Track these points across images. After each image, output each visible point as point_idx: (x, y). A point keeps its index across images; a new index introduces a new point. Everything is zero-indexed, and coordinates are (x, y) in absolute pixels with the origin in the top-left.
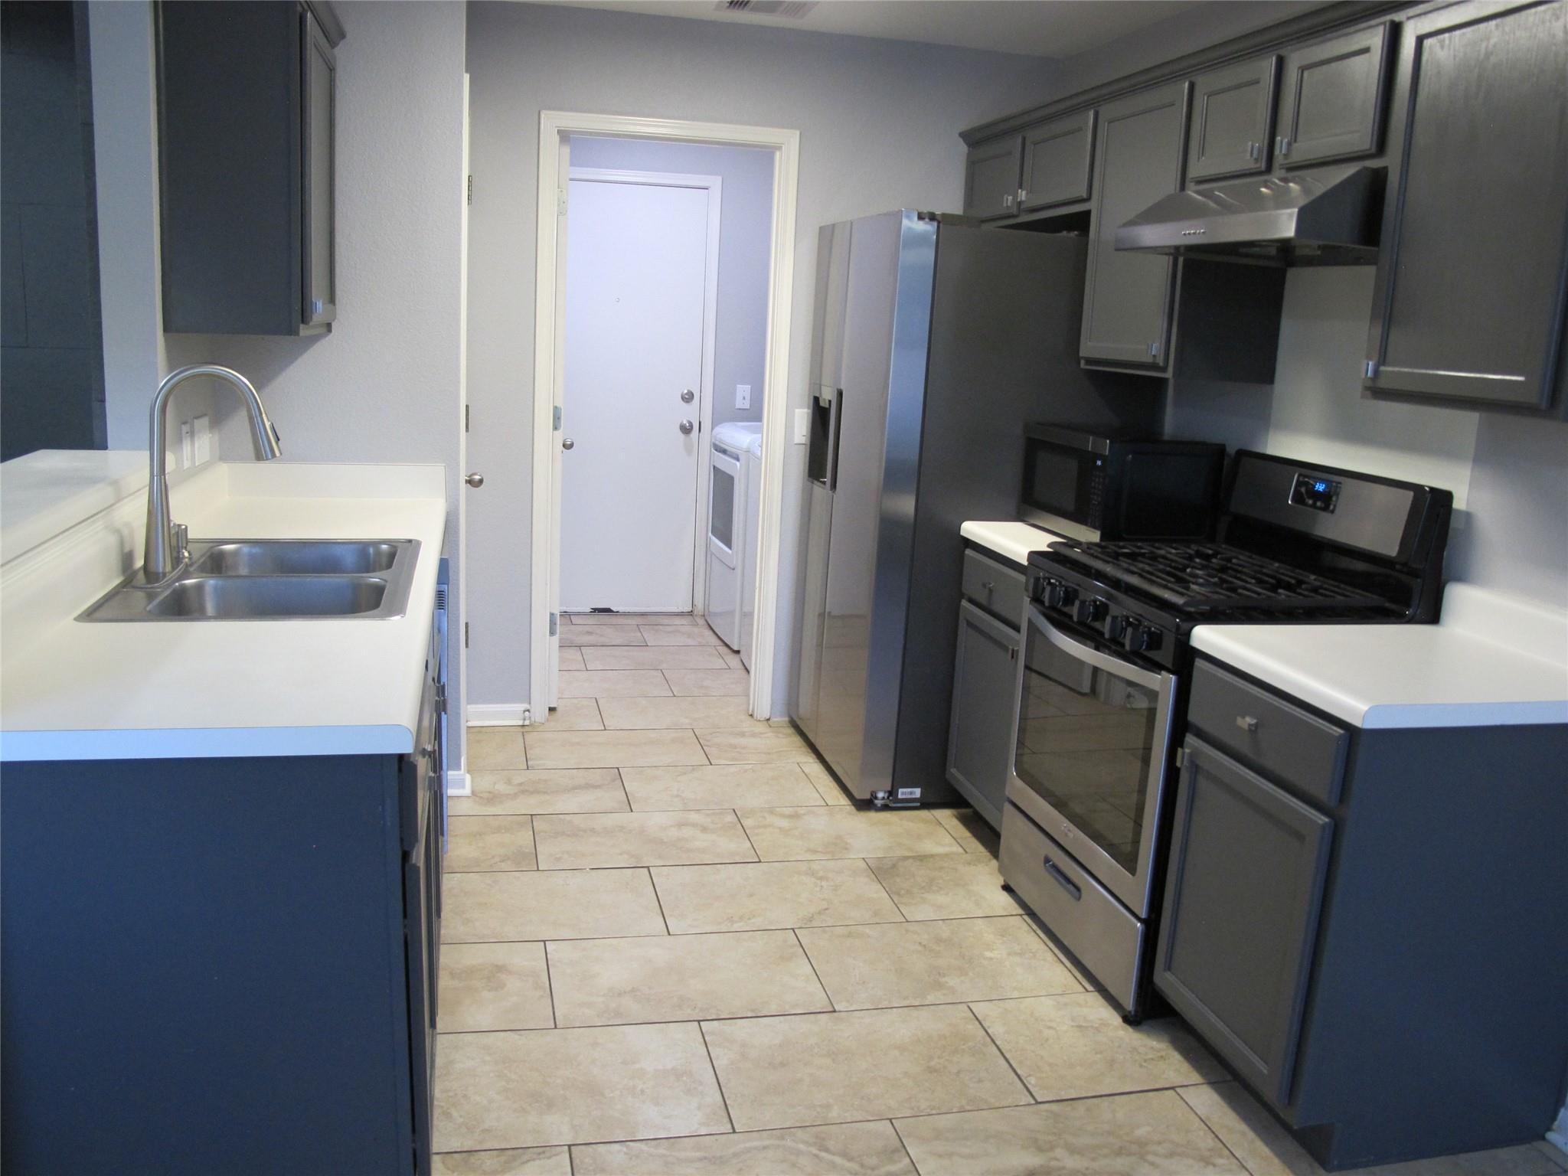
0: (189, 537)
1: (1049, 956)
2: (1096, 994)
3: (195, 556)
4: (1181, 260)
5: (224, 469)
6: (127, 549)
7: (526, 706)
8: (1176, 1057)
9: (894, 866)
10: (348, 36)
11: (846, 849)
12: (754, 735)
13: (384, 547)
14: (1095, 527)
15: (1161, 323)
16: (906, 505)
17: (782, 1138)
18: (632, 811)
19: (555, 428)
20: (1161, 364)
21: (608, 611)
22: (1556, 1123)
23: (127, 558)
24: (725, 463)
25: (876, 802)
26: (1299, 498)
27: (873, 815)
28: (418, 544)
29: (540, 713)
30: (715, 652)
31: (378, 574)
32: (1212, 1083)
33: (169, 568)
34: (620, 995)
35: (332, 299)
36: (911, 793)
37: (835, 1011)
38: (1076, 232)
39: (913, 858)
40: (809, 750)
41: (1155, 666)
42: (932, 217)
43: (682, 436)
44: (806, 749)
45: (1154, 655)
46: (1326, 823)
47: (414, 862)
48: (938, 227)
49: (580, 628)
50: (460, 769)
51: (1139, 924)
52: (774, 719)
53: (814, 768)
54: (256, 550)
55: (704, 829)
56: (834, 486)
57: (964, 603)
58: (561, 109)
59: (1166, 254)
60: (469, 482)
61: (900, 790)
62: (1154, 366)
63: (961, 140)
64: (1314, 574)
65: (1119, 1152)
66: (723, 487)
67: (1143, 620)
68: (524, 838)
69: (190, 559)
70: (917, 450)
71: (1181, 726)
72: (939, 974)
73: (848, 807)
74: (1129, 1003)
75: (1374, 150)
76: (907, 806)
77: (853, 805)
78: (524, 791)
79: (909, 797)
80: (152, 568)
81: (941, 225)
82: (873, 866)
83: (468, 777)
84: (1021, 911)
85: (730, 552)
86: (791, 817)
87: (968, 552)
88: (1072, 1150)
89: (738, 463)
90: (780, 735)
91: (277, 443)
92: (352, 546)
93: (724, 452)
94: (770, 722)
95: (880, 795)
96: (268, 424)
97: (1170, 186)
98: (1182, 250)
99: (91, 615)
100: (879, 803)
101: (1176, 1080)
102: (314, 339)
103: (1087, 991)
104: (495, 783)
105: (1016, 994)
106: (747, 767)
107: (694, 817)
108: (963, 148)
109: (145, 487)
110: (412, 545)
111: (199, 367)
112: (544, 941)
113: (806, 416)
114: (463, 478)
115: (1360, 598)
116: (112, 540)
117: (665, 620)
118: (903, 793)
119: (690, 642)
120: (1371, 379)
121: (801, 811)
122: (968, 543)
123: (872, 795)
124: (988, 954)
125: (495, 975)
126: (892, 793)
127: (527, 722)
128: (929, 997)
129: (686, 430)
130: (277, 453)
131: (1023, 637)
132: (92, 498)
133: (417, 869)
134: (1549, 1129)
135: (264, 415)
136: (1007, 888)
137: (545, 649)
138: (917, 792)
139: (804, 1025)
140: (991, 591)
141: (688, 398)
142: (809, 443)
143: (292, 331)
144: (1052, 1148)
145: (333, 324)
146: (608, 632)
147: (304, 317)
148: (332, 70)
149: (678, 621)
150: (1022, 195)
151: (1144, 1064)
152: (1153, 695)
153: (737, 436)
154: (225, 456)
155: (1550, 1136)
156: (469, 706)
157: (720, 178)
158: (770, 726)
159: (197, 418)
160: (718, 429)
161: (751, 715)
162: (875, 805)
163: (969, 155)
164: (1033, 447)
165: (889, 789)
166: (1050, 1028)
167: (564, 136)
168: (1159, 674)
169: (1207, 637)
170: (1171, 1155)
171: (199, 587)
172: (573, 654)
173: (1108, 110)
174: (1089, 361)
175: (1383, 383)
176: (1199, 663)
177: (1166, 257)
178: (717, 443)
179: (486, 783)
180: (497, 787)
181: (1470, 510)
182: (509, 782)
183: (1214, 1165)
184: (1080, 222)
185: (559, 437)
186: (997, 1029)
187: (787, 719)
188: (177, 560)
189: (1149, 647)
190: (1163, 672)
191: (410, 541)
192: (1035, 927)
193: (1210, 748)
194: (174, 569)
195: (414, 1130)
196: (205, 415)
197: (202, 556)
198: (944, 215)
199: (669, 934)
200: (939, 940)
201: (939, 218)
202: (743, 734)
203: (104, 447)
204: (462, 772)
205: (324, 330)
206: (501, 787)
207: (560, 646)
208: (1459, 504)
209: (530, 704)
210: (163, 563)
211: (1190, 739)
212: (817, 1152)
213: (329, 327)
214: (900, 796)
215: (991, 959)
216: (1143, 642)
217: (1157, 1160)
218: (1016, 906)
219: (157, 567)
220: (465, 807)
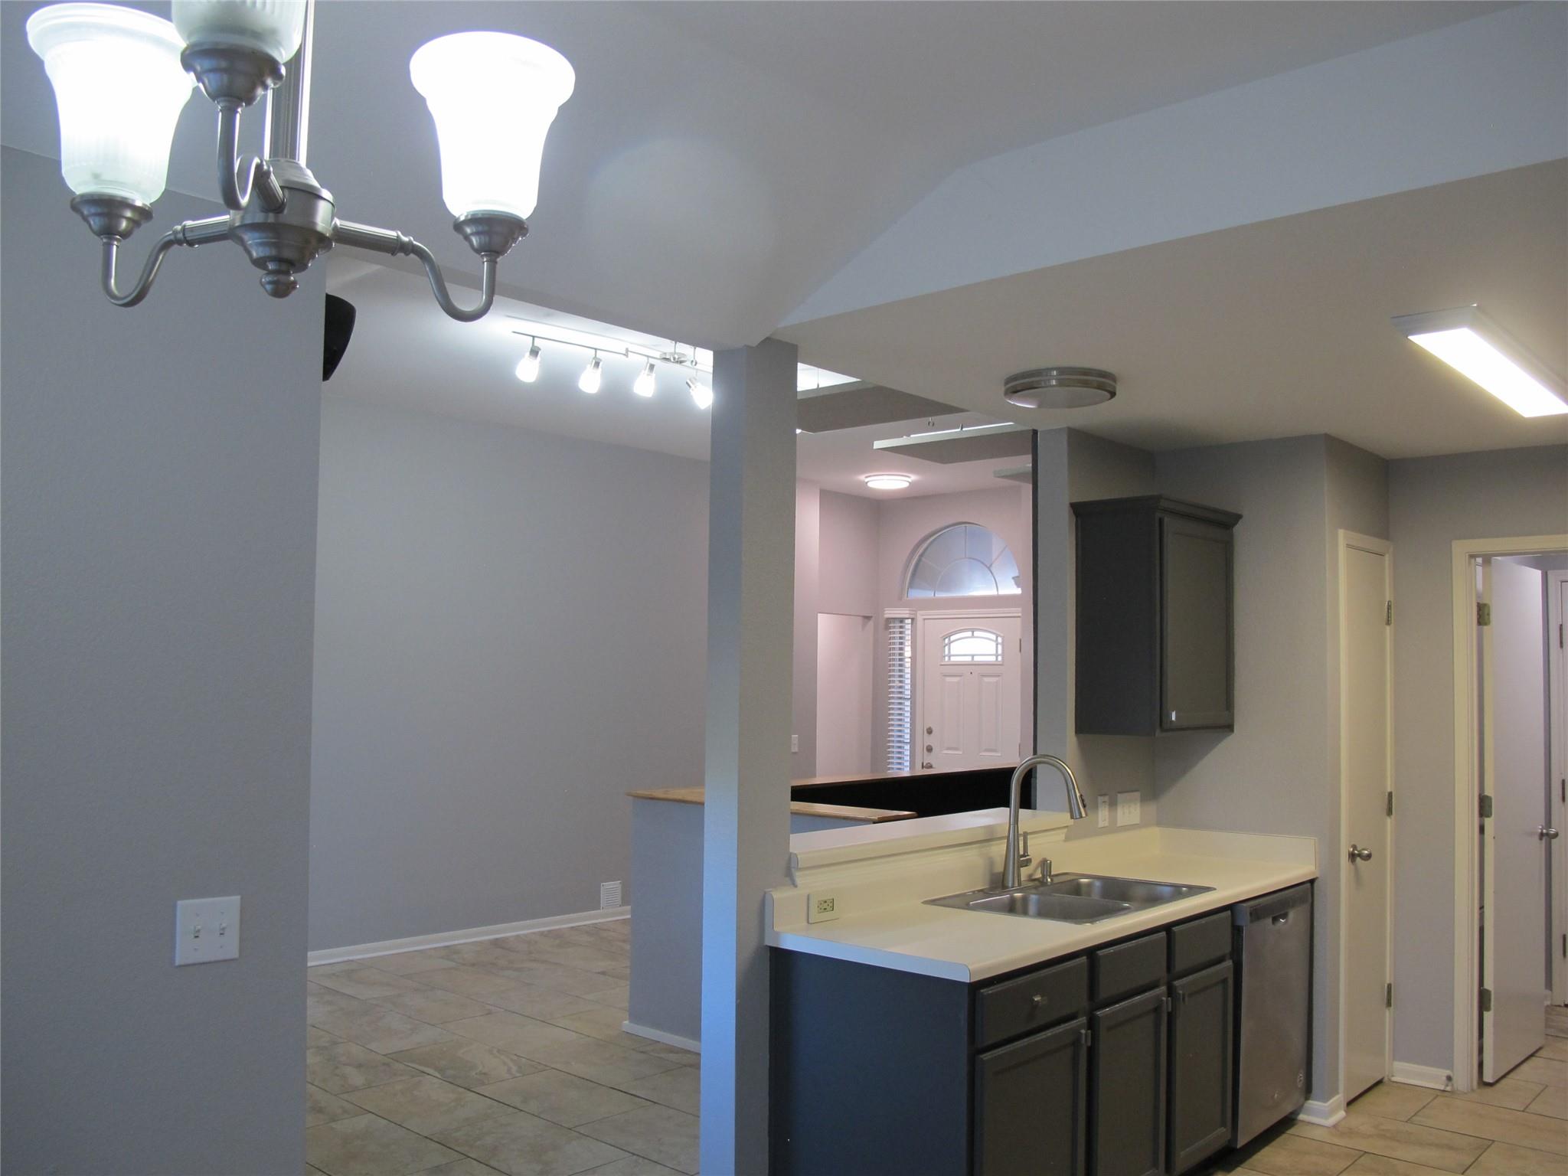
3: (1053, 883)
7: (1448, 1072)
29: (1463, 1083)
35: (1231, 707)
50: (1326, 1102)
60: (1358, 855)
68: (1340, 1165)
69: (1050, 883)
78: (1381, 1135)
80: (1006, 883)
99: (936, 901)
102: (1223, 736)
114: (1343, 852)
127: (1448, 1089)
145: (1234, 726)
147: (1162, 722)
148: (1227, 545)
154: (1159, 821)
156: (1395, 1063)
196: (1137, 792)
203: (1035, 809)
204: (1328, 1105)
209: (1452, 1071)
210: (1010, 881)
213: (1231, 728)
219: (1008, 883)
220: (1317, 1134)
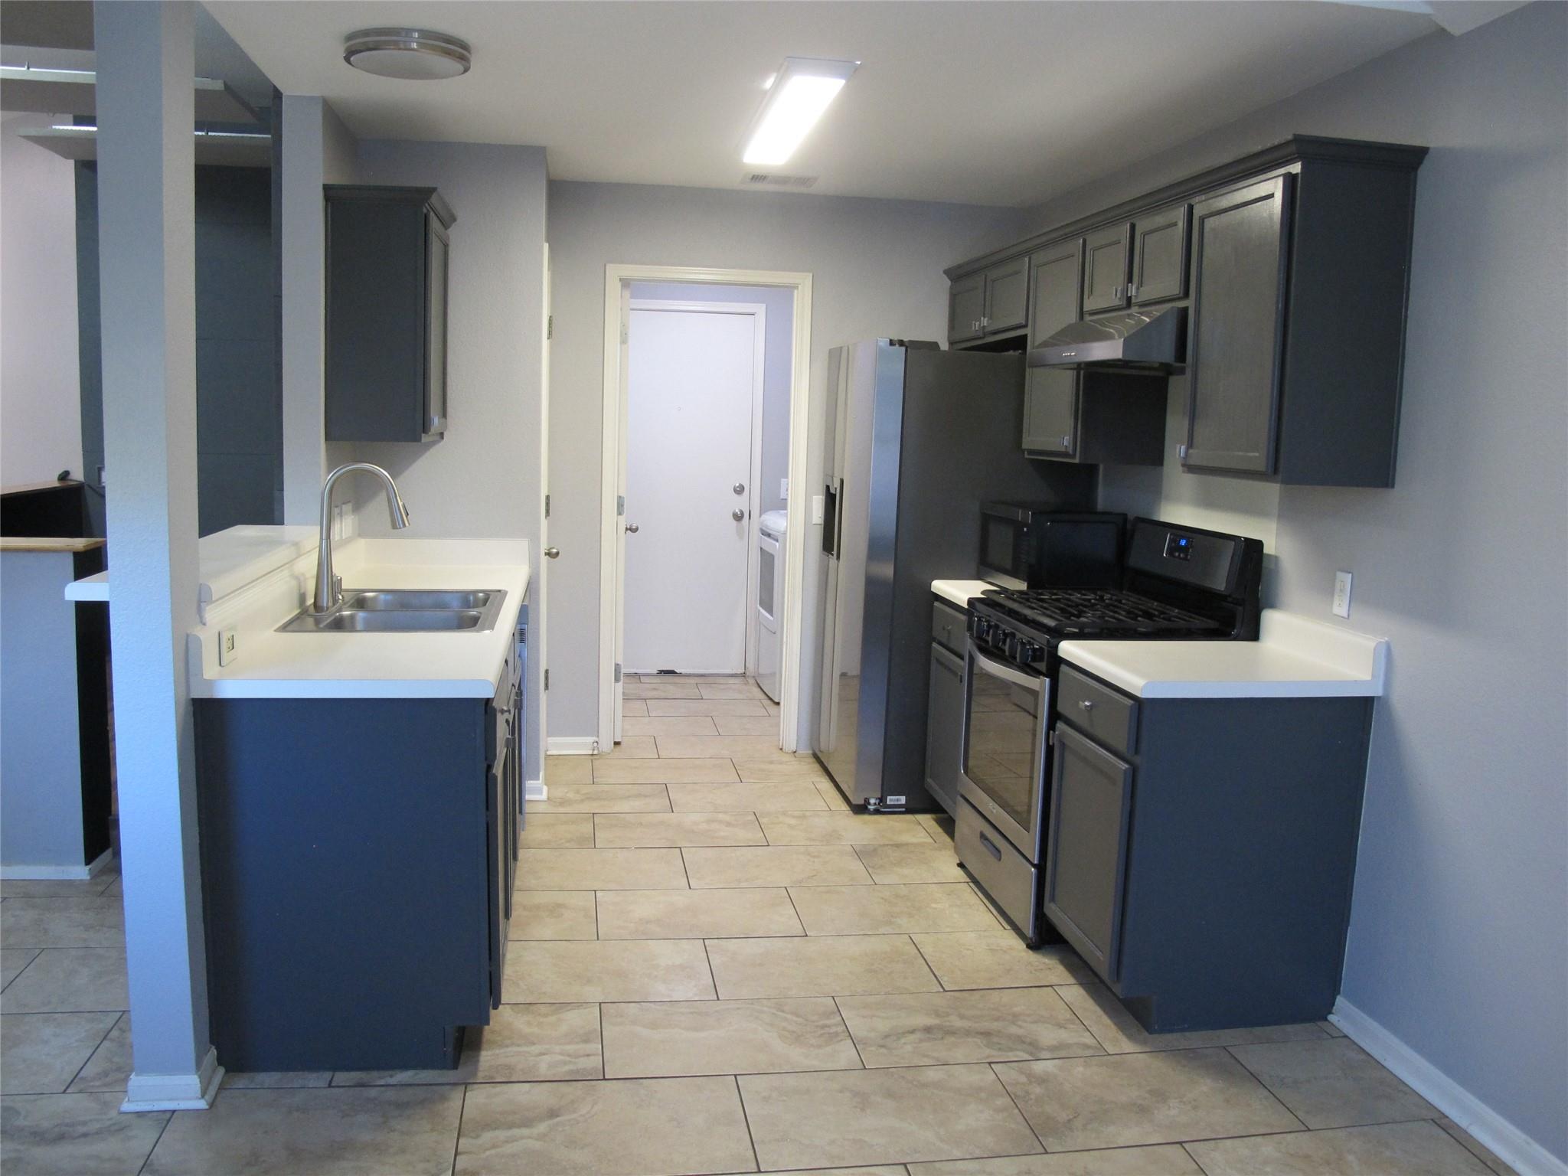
0: (343, 587)
1: (982, 908)
2: (1012, 931)
3: (346, 599)
4: (1082, 372)
5: (362, 543)
6: (302, 591)
7: (595, 739)
8: (1061, 969)
9: (875, 850)
10: (459, 221)
11: (839, 838)
12: (781, 763)
13: (481, 595)
14: (1024, 580)
15: (1070, 422)
16: (887, 571)
17: (752, 1004)
18: (673, 812)
19: (620, 513)
20: (1071, 452)
21: (673, 672)
22: (1334, 1008)
23: (302, 598)
24: (769, 545)
25: (869, 807)
26: (1171, 552)
27: (866, 817)
28: (506, 593)
29: (606, 745)
30: (760, 704)
31: (475, 609)
32: (1081, 984)
33: (330, 604)
34: (647, 923)
35: (444, 415)
36: (898, 800)
37: (807, 936)
38: (1020, 351)
39: (892, 845)
40: (824, 774)
41: (1036, 673)
42: (901, 343)
43: (734, 523)
44: (820, 772)
45: (1036, 665)
46: (1127, 769)
47: (494, 771)
48: (906, 351)
49: (648, 686)
50: (538, 779)
51: (1033, 869)
52: (800, 752)
53: (825, 784)
54: (389, 597)
55: (729, 824)
56: (838, 557)
57: (935, 645)
58: (622, 262)
59: (1071, 369)
60: (548, 554)
61: (889, 798)
62: (1066, 455)
63: (945, 276)
64: (1178, 608)
65: (997, 1019)
66: (767, 562)
67: (1017, 633)
68: (587, 828)
69: (343, 601)
70: (894, 528)
71: (1054, 716)
72: (892, 916)
73: (847, 812)
74: (1029, 931)
75: (1181, 295)
76: (893, 811)
77: (852, 810)
78: (589, 798)
79: (896, 803)
80: (319, 604)
81: (909, 350)
82: (857, 850)
83: (545, 788)
84: (968, 880)
85: (771, 618)
86: (798, 817)
87: (936, 604)
88: (962, 1017)
89: (777, 544)
90: (803, 763)
91: (407, 517)
92: (460, 594)
93: (769, 535)
94: (796, 754)
95: (872, 801)
96: (400, 504)
97: (1072, 317)
98: (1082, 366)
99: (284, 628)
100: (871, 808)
101: (1054, 980)
102: (433, 443)
103: (1005, 929)
104: (567, 792)
105: (948, 930)
106: (770, 784)
107: (721, 816)
108: (947, 283)
109: (315, 548)
110: (501, 594)
111: (353, 465)
112: (595, 891)
113: (821, 501)
114: (543, 552)
115: (1199, 622)
116: (294, 583)
117: (722, 680)
118: (891, 800)
119: (741, 696)
120: (1184, 458)
121: (808, 813)
122: (938, 598)
123: (865, 801)
124: (934, 905)
125: (555, 910)
126: (882, 800)
127: (596, 752)
128: (880, 930)
129: (738, 517)
130: (407, 524)
131: (965, 664)
132: (280, 555)
133: (495, 778)
134: (1330, 1013)
135: (398, 498)
136: (961, 865)
137: (611, 693)
138: (903, 800)
139: (780, 943)
140: (949, 632)
141: (739, 490)
142: (823, 523)
143: (417, 439)
144: (948, 1015)
145: (445, 433)
146: (669, 687)
147: (425, 428)
148: (446, 246)
149: (732, 681)
150: (985, 321)
151: (1034, 972)
152: (1034, 694)
153: (775, 521)
154: (362, 533)
155: (1331, 1017)
156: (549, 739)
157: (764, 305)
158: (795, 757)
159: (344, 504)
160: (764, 517)
161: (781, 749)
162: (869, 810)
163: (951, 288)
164: (986, 521)
165: (880, 796)
166: (968, 949)
167: (626, 283)
168: (1039, 678)
169: (1069, 649)
170: (1035, 1022)
171: (352, 617)
172: (639, 705)
173: (1039, 257)
174: (1031, 452)
175: (1191, 462)
176: (1064, 668)
177: (1071, 371)
178: (764, 528)
179: (559, 792)
180: (568, 795)
181: (1277, 555)
182: (578, 792)
183: (1065, 1028)
184: (1020, 343)
185: (623, 522)
186: (927, 950)
187: (811, 752)
188: (335, 601)
189: (1034, 659)
190: (1041, 677)
191: (500, 591)
192: (976, 890)
193: (1073, 731)
194: (334, 605)
195: (490, 959)
196: (349, 502)
197: (351, 599)
198: (911, 342)
199: (690, 888)
200: (897, 896)
201: (907, 344)
202: (771, 762)
203: (282, 523)
204: (540, 781)
205: (437, 438)
206: (571, 795)
207: (624, 699)
208: (1269, 549)
209: (598, 737)
210: (325, 601)
211: (1060, 725)
212: (775, 1012)
213: (442, 435)
214: (888, 803)
215: (935, 909)
216: (1028, 656)
217: (1024, 1025)
218: (965, 876)
219: (323, 603)
220: (542, 808)
